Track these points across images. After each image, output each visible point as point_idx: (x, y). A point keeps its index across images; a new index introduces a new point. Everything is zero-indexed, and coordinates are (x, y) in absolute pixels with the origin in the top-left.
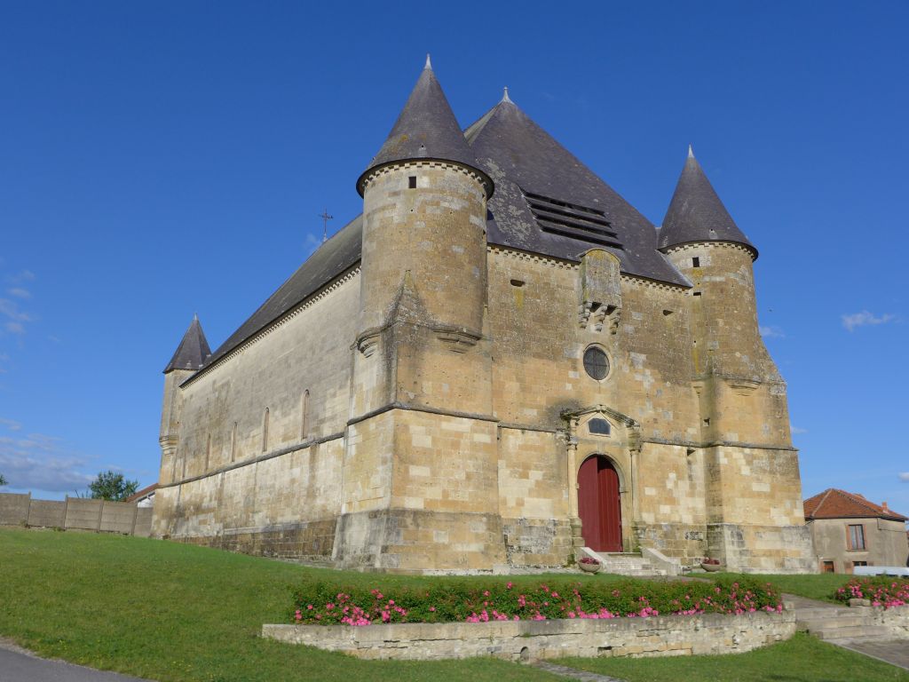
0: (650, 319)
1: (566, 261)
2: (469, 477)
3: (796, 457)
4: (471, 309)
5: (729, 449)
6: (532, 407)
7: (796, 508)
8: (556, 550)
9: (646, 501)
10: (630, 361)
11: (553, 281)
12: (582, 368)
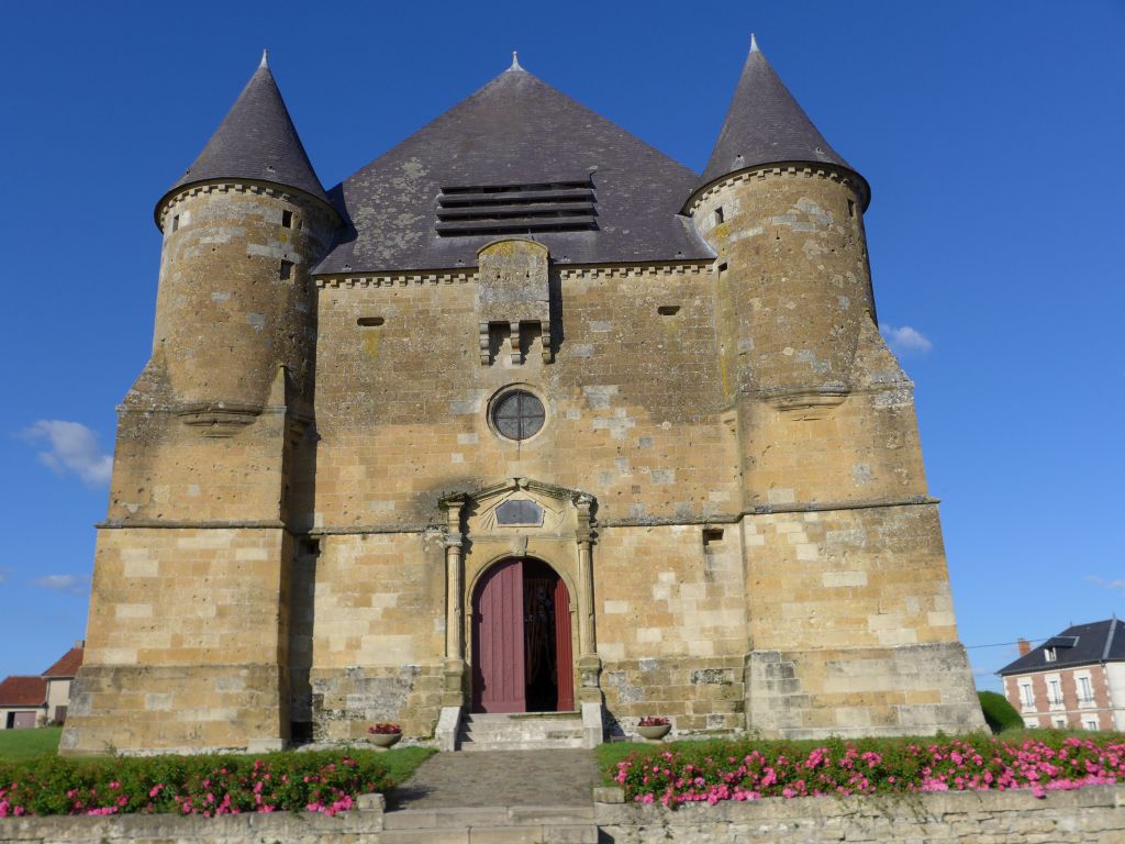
0: (629, 326)
1: (454, 272)
2: (222, 613)
3: (935, 515)
4: (241, 375)
5: (769, 518)
6: (385, 498)
7: (933, 610)
8: (412, 713)
9: (607, 624)
10: (583, 401)
11: (434, 305)
12: (483, 426)
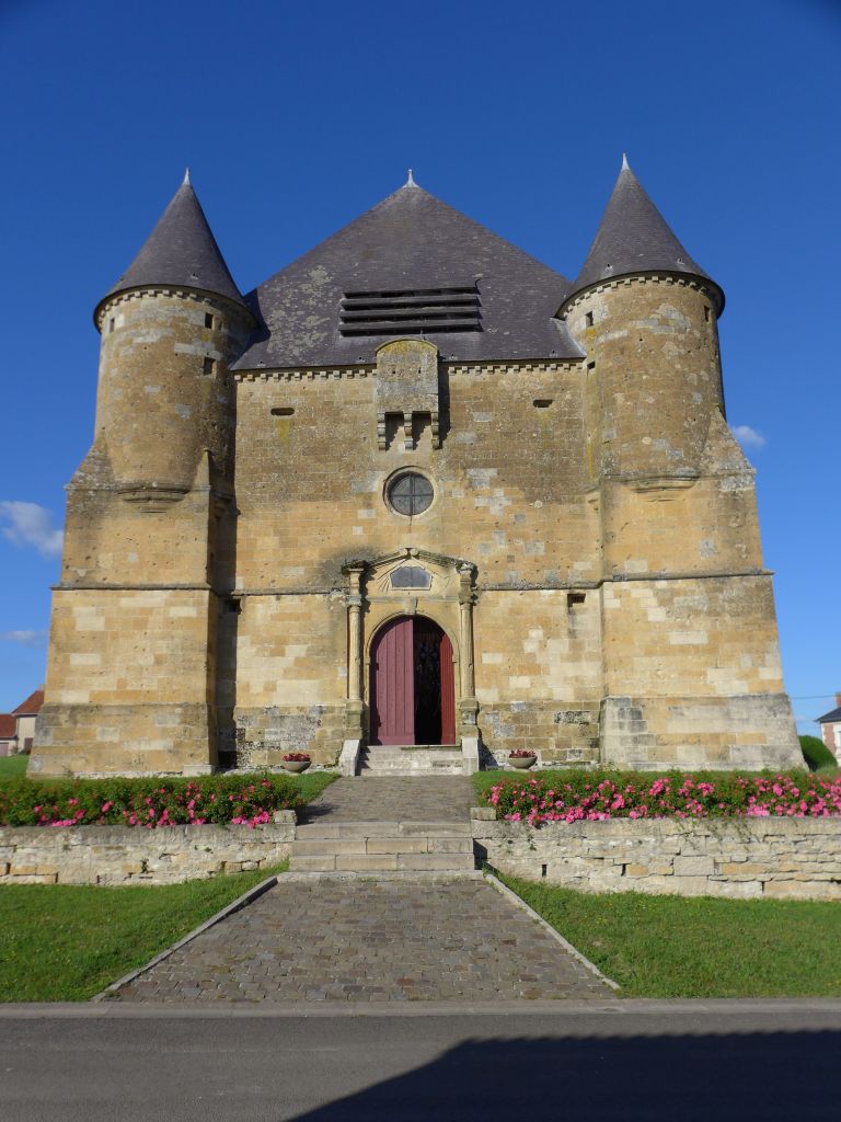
0: (508, 416)
1: (355, 368)
2: (159, 661)
3: (769, 585)
4: (171, 457)
5: (625, 585)
6: (296, 565)
7: (763, 665)
8: (320, 744)
9: (485, 672)
10: (466, 482)
11: (338, 397)
12: (380, 504)
